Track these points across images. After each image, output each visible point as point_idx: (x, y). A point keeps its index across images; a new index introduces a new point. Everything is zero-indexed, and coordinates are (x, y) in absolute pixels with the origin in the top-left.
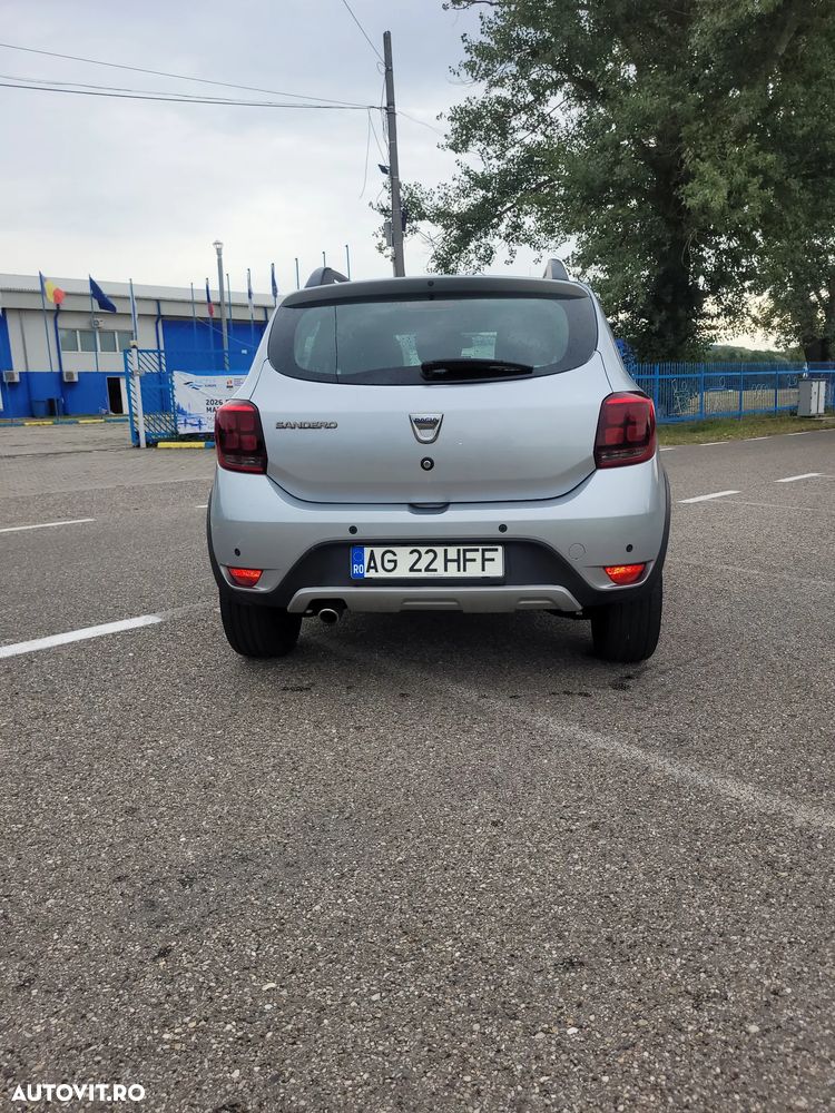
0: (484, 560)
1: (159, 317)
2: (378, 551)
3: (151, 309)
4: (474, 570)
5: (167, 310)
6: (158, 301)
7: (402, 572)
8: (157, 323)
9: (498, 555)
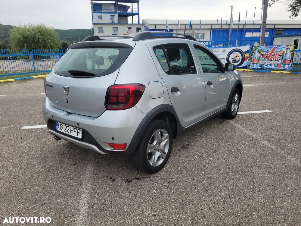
0: (78, 132)
1: (212, 29)
2: (60, 124)
3: (210, 27)
4: (75, 135)
5: (214, 27)
6: (212, 25)
7: (63, 131)
8: (211, 31)
9: (81, 132)
